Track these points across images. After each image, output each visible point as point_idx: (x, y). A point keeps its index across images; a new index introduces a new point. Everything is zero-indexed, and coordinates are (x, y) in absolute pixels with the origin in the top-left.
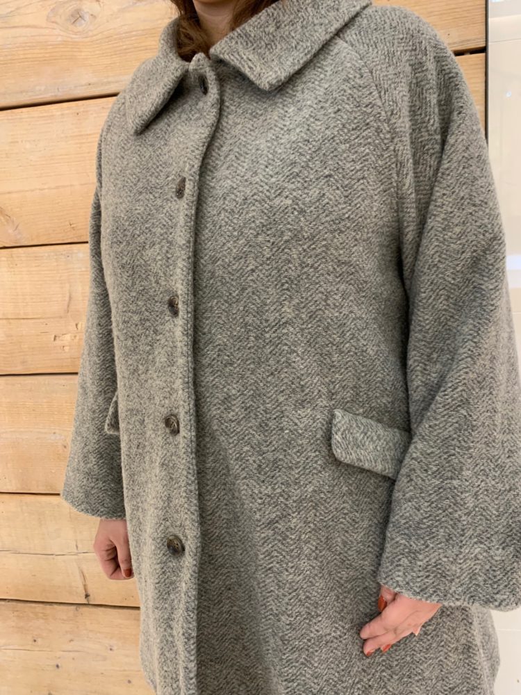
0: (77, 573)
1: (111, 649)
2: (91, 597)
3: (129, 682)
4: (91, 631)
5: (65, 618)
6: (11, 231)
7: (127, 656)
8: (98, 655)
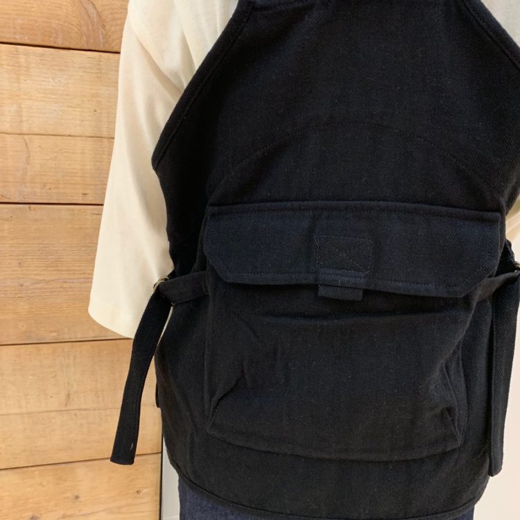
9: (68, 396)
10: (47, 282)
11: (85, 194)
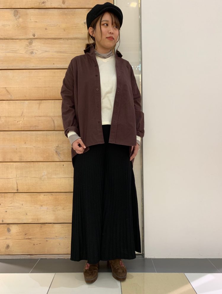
0: (15, 183)
1: (22, 205)
2: (19, 190)
3: (27, 214)
4: (17, 200)
5: (10, 196)
6: (10, 97)
7: (27, 206)
8: (18, 207)
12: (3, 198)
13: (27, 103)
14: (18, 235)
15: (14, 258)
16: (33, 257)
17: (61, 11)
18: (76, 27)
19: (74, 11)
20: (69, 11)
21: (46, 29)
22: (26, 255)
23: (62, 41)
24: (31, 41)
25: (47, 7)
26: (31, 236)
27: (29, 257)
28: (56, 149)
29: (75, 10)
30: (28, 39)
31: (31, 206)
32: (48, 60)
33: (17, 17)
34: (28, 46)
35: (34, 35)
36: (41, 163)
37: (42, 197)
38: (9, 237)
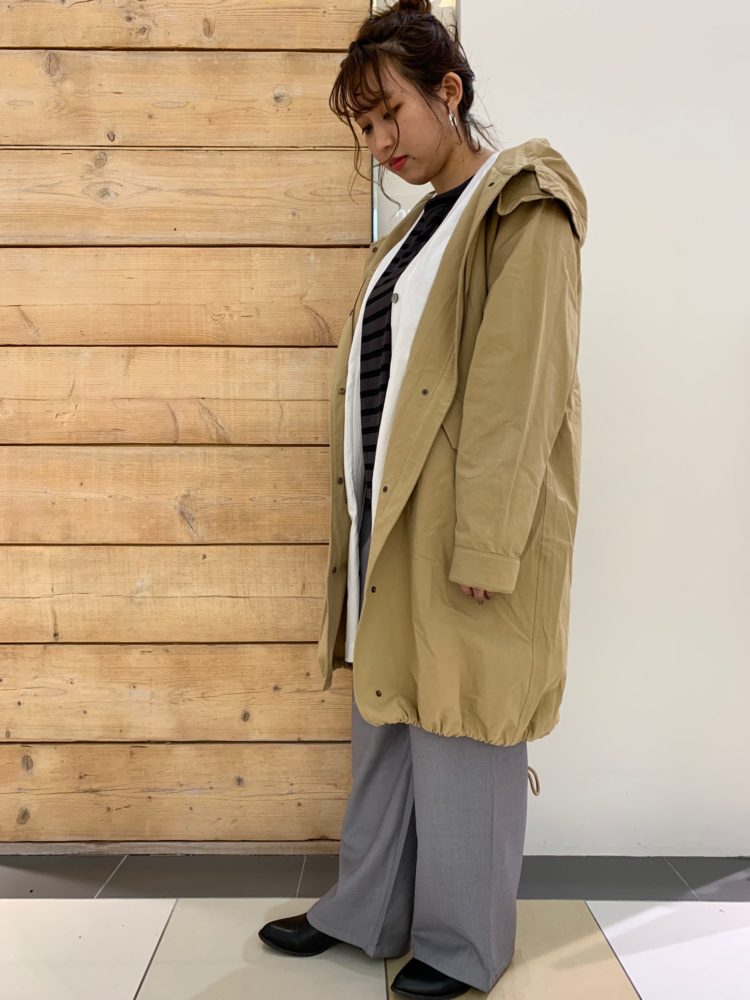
0: (50, 611)
1: (72, 683)
2: (60, 636)
3: (85, 712)
4: (55, 667)
5: (32, 656)
6: (31, 334)
7: (85, 688)
8: (59, 689)
9: (304, 585)
10: (291, 499)
11: (317, 438)
12: (10, 661)
13: (87, 355)
14: (57, 780)
15: (45, 851)
16: (105, 849)
17: (200, 57)
18: (247, 110)
19: (243, 60)
20: (227, 57)
21: (150, 117)
22: (83, 844)
23: (201, 156)
24: (101, 153)
25: (156, 45)
26: (99, 781)
27: (92, 848)
28: (181, 504)
29: (245, 57)
30: (90, 149)
31: (100, 688)
32: (156, 216)
33: (58, 75)
34: (91, 171)
35: (112, 137)
36: (131, 548)
37: (134, 656)
38: (29, 785)
